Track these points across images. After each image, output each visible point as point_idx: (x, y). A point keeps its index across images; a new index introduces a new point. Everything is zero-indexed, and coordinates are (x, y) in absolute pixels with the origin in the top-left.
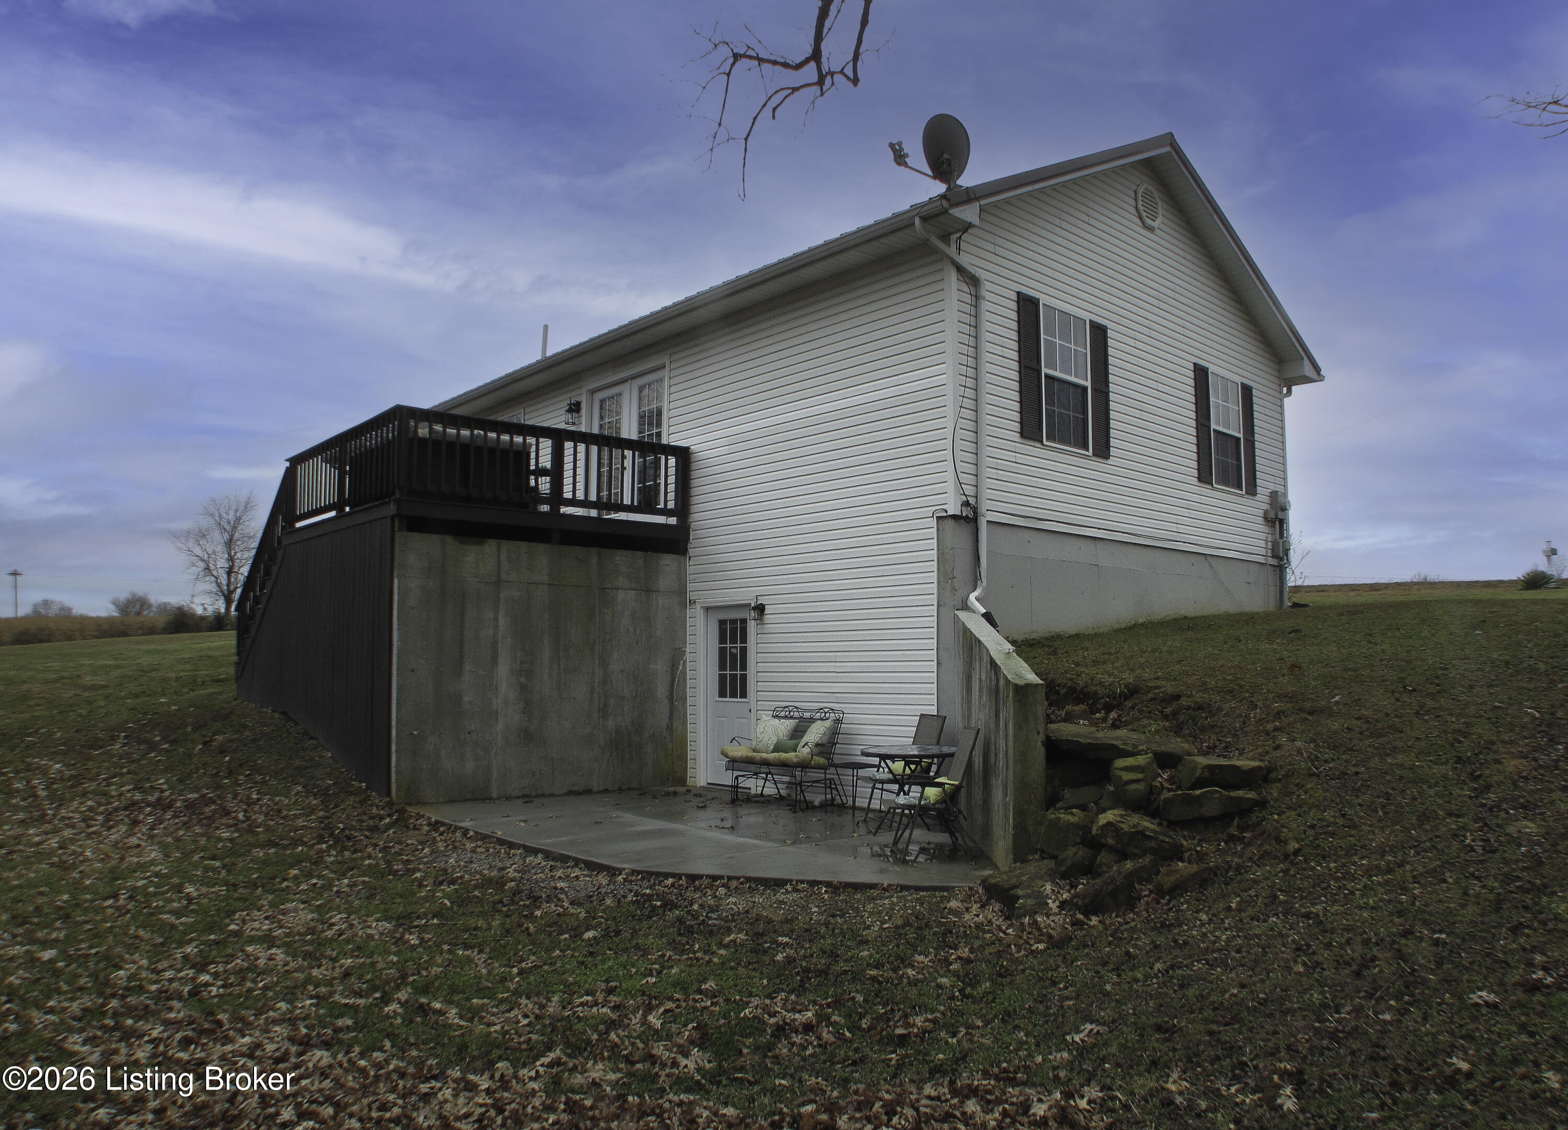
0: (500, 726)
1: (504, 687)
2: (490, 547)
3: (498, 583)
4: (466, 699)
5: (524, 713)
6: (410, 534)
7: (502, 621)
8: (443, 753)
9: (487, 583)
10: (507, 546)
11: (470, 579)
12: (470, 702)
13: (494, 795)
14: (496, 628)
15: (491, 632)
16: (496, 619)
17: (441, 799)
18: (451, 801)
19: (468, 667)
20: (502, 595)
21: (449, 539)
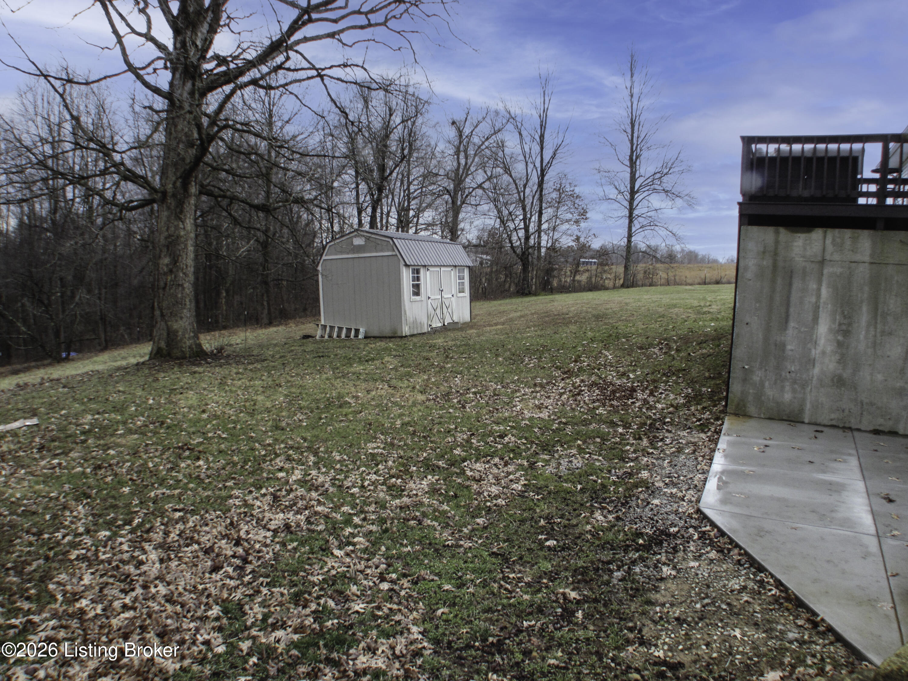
0: (816, 371)
1: (822, 342)
2: (817, 234)
3: (822, 262)
4: (789, 347)
5: (838, 362)
6: (750, 227)
7: (825, 292)
8: (767, 384)
9: (812, 262)
10: (832, 234)
11: (797, 259)
12: (792, 350)
13: (806, 421)
14: (819, 296)
15: (813, 300)
16: (819, 289)
17: (762, 416)
18: (770, 419)
19: (792, 324)
20: (825, 271)
21: (782, 230)
